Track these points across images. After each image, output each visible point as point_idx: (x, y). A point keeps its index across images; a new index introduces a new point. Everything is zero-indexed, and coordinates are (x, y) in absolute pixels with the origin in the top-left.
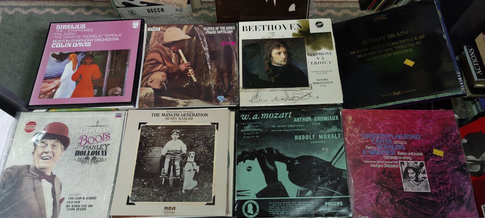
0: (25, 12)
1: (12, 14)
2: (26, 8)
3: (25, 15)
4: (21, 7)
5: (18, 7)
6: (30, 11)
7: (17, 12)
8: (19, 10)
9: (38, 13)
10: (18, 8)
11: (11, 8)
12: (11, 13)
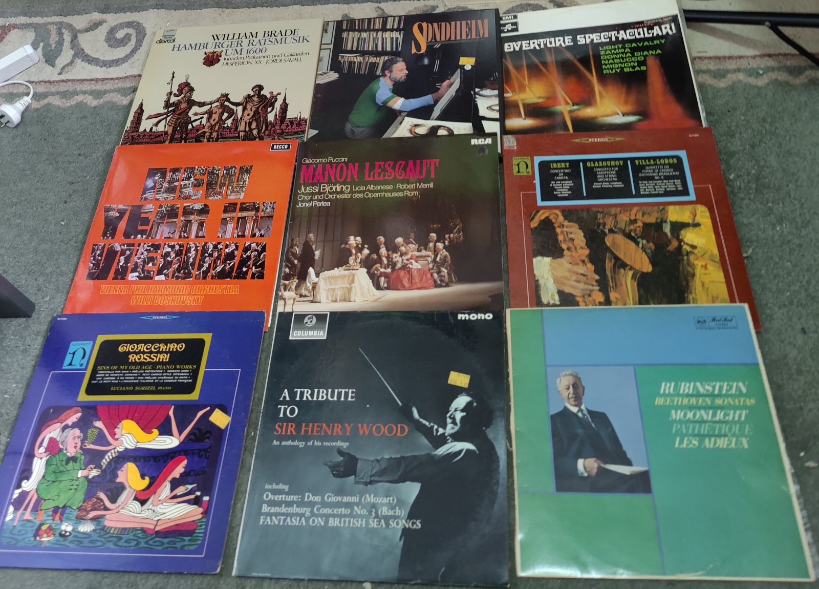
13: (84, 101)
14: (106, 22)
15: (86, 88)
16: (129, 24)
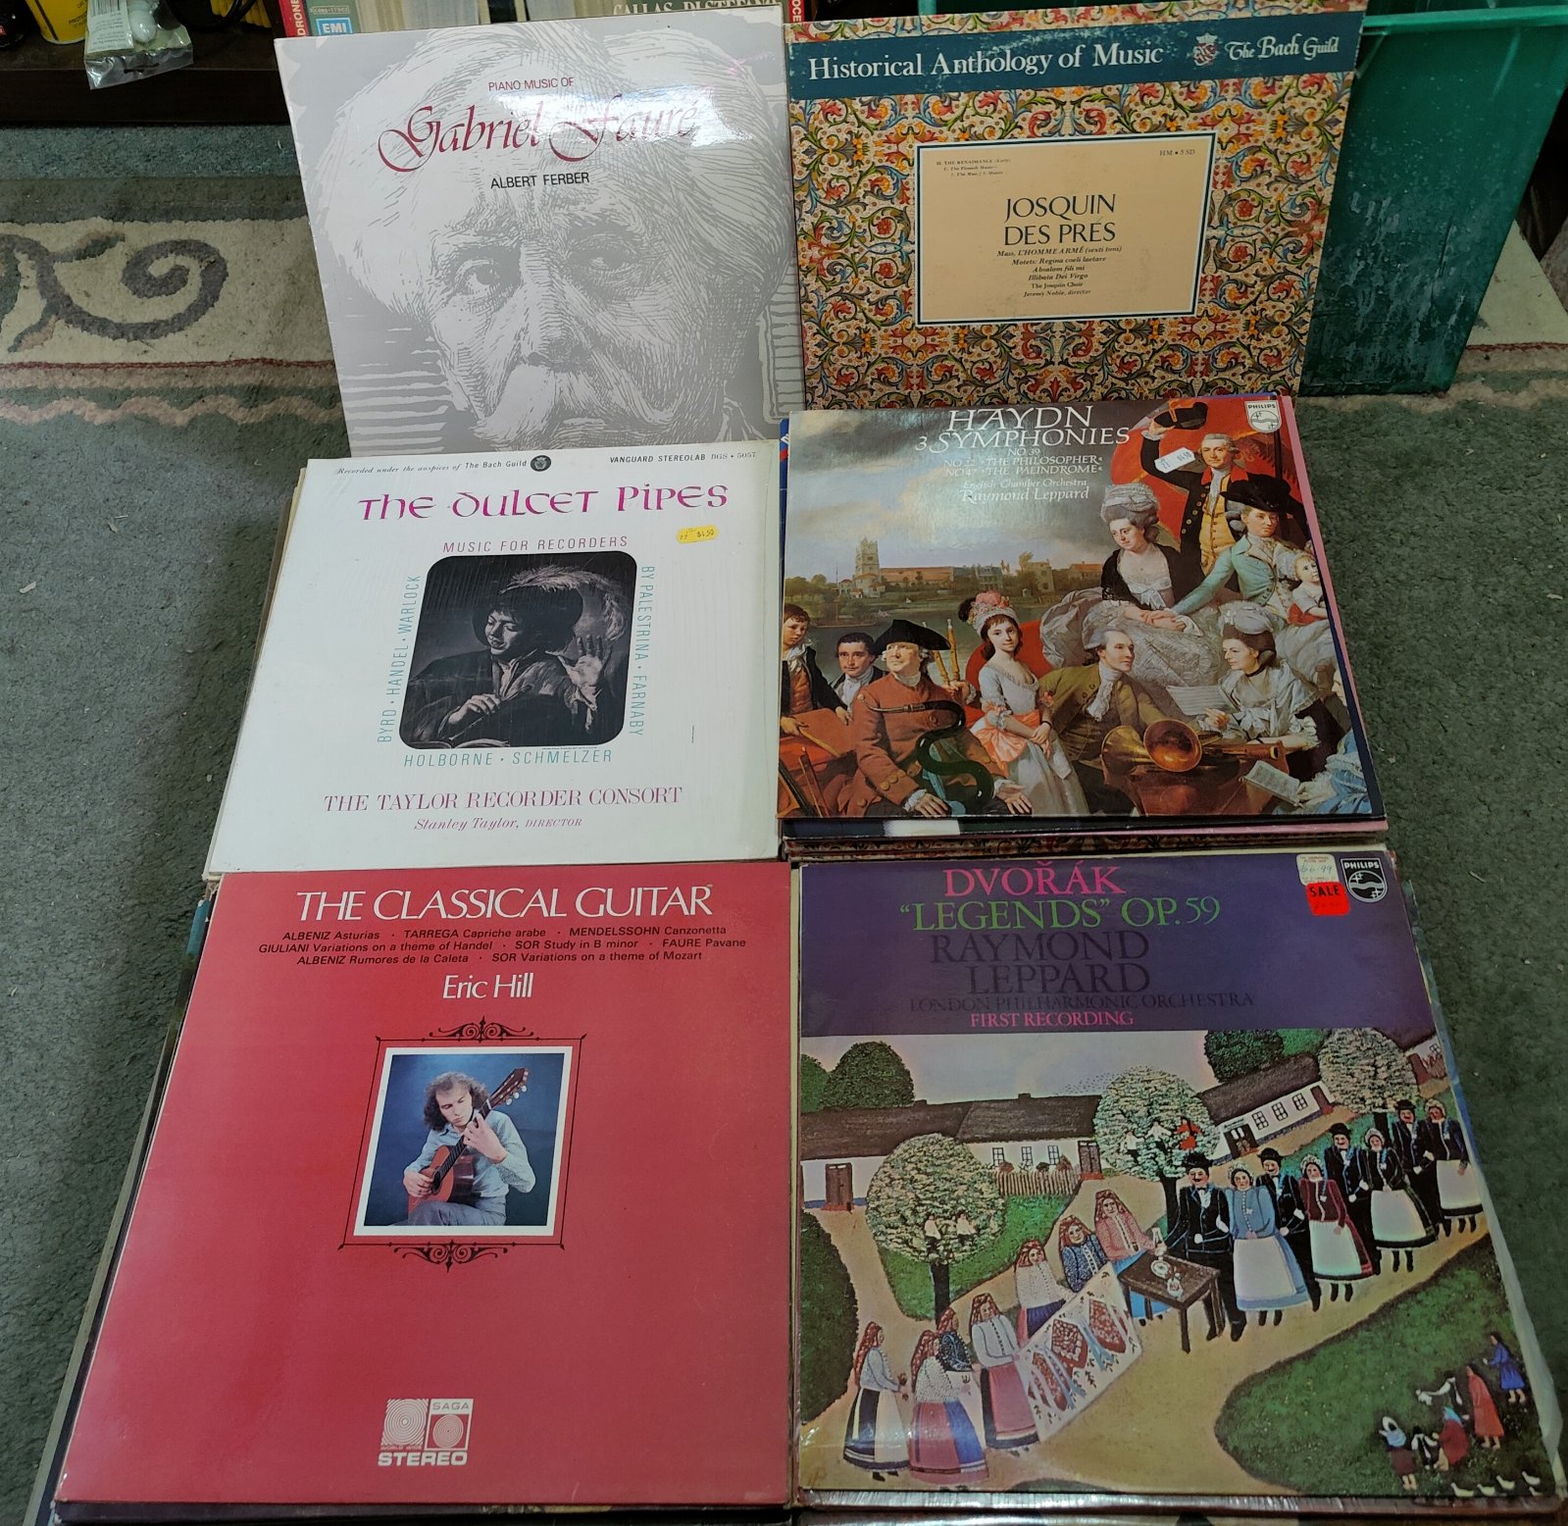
13: (78, 412)
14: (123, 240)
15: (81, 385)
16: (180, 247)
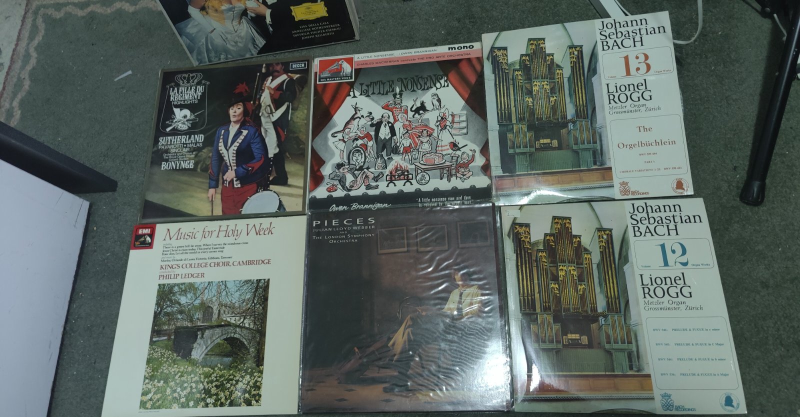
0: (80, 13)
1: (60, 18)
2: (82, 6)
3: (83, 17)
4: (74, 4)
5: (68, 4)
6: (89, 9)
7: (69, 15)
8: (69, 9)
9: (103, 12)
10: (70, 6)
11: (58, 7)
12: (58, 17)
